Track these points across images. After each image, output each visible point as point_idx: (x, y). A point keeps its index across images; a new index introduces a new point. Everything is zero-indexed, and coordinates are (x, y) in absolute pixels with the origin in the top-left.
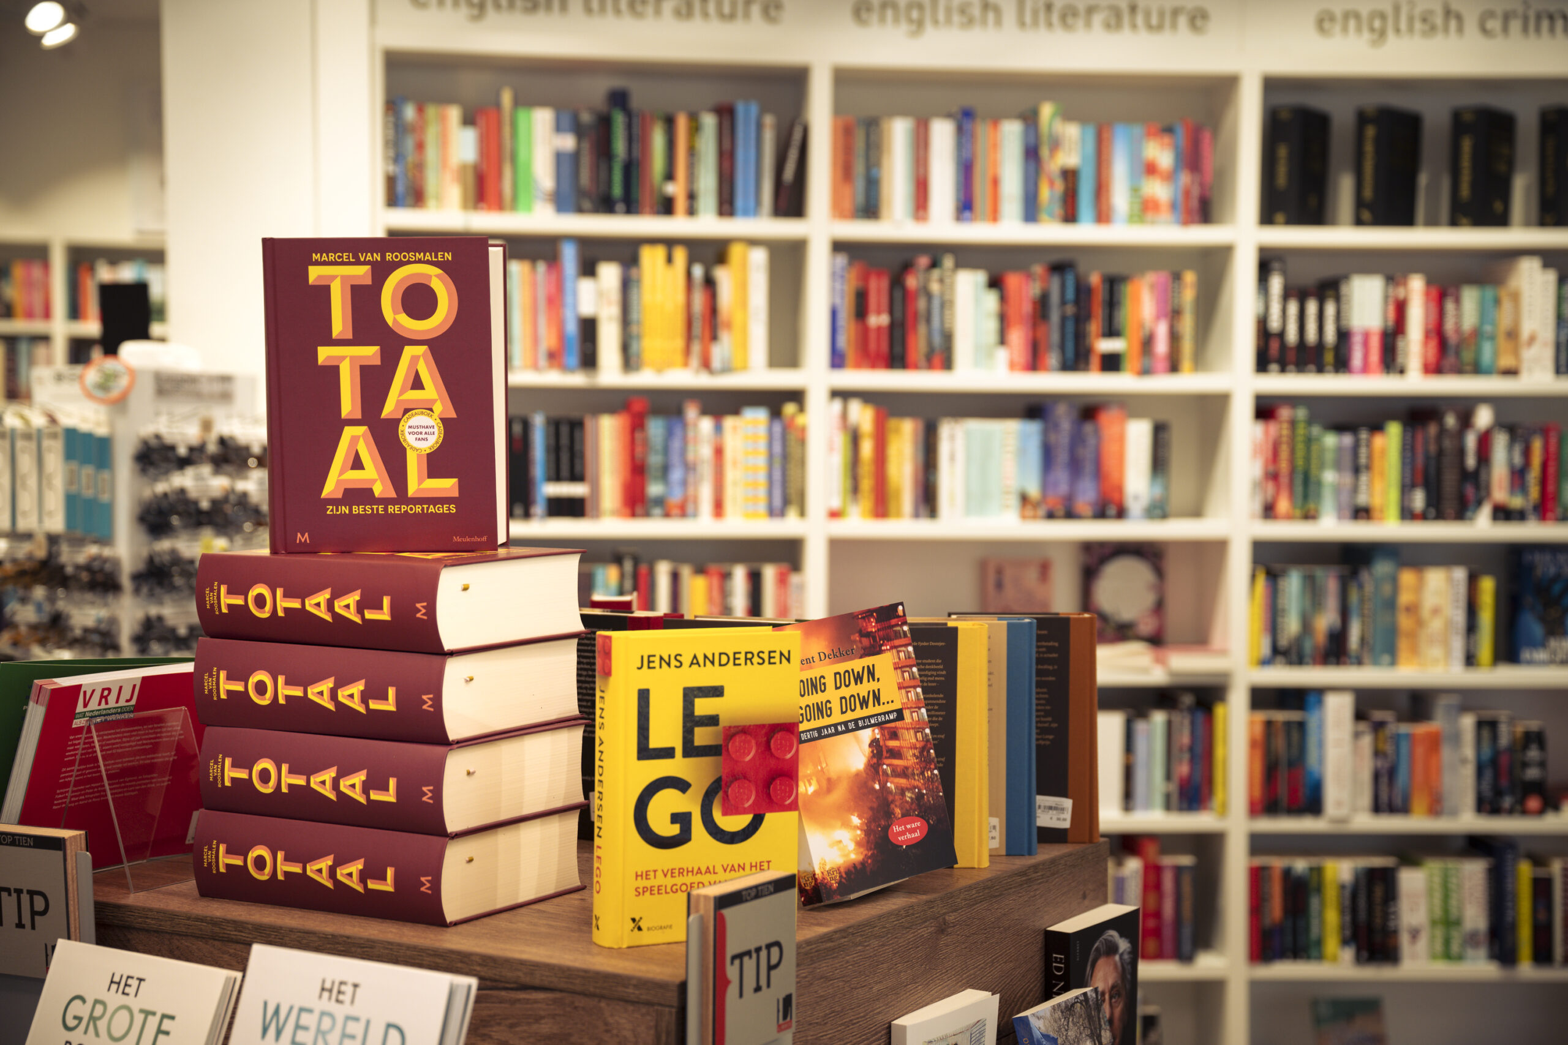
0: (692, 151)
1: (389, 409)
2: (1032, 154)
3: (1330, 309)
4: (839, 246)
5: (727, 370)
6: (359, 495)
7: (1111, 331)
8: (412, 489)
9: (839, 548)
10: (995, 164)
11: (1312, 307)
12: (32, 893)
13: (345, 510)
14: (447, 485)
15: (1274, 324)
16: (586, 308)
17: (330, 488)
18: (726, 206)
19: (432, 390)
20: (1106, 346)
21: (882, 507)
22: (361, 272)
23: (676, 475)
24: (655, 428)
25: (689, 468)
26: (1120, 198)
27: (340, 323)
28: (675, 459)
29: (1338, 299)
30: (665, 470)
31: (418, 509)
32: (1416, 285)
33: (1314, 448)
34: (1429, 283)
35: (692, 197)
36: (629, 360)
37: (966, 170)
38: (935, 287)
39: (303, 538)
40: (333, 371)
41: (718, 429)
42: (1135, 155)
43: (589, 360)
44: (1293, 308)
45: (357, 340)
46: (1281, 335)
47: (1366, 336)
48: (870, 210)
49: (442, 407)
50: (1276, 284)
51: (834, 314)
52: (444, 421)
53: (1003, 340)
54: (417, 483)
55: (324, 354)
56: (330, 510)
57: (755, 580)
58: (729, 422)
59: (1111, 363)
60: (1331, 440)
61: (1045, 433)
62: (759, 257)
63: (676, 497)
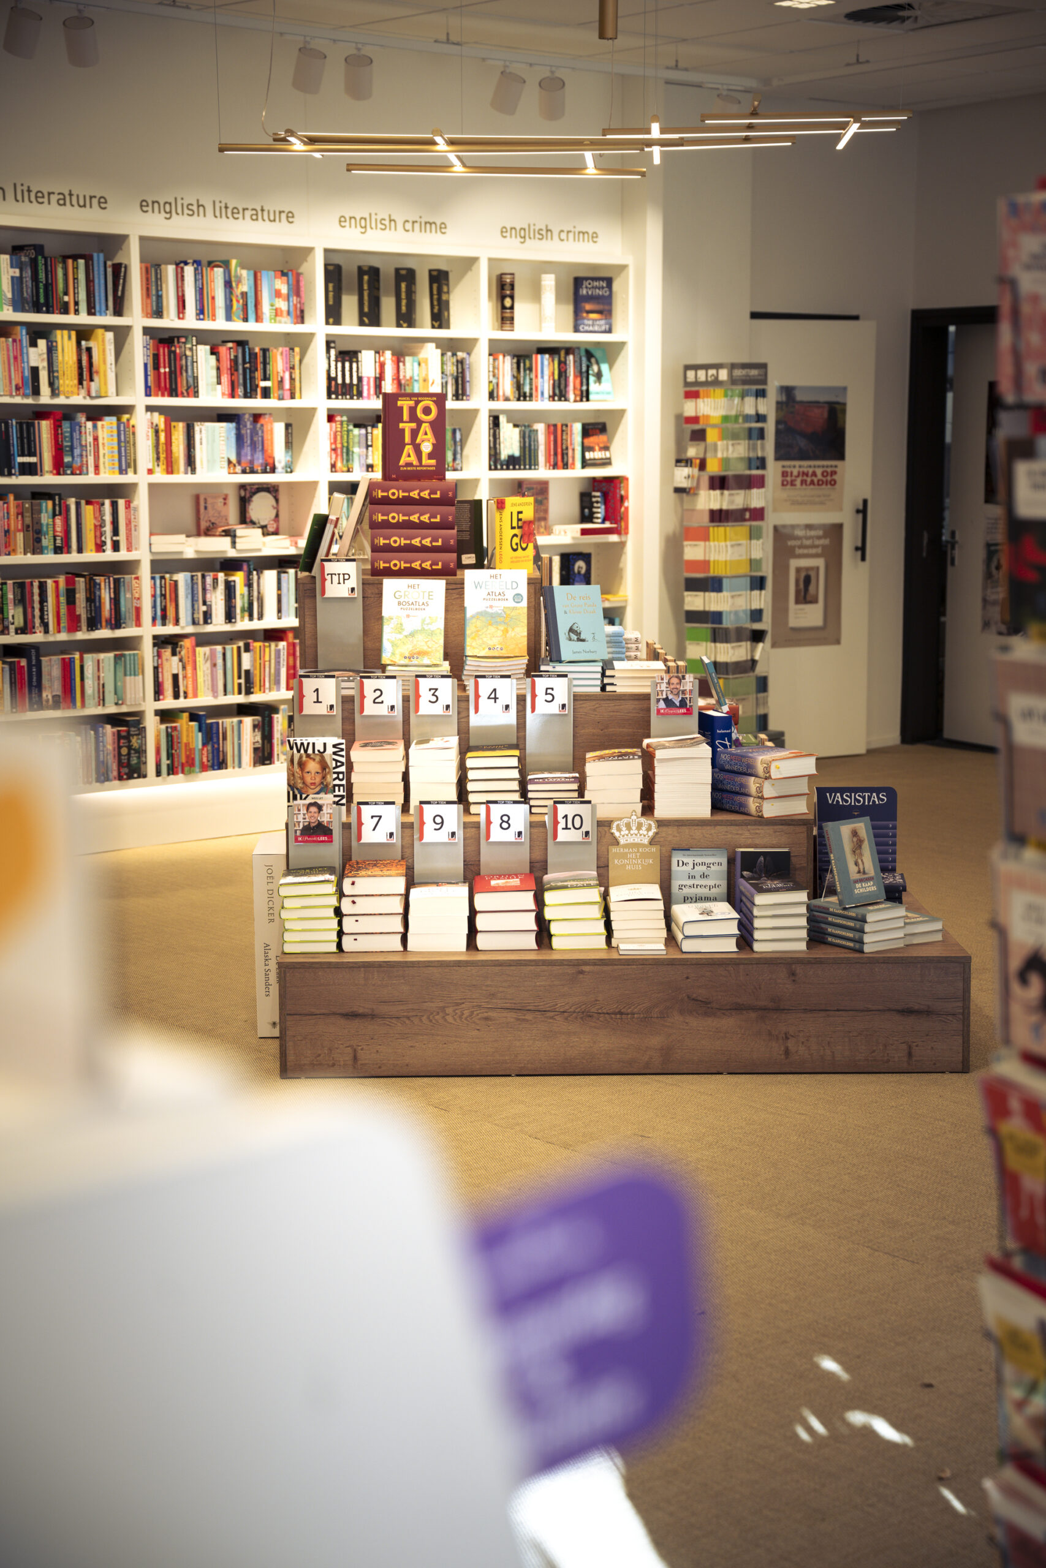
0: (75, 279)
1: (418, 441)
2: (228, 284)
3: (354, 365)
4: (147, 331)
5: (98, 397)
6: (409, 464)
7: (265, 379)
8: (424, 462)
9: (152, 487)
10: (213, 290)
11: (347, 364)
12: (344, 574)
13: (405, 468)
14: (433, 462)
15: (333, 375)
16: (33, 364)
17: (402, 462)
18: (91, 311)
19: (430, 435)
20: (263, 384)
21: (170, 470)
22: (412, 403)
23: (77, 452)
24: (66, 426)
25: (83, 447)
26: (266, 309)
27: (406, 417)
28: (76, 443)
29: (357, 362)
30: (72, 448)
31: (425, 468)
32: (388, 354)
33: (351, 434)
34: (393, 355)
35: (76, 303)
36: (54, 393)
37: (200, 292)
38: (188, 353)
39: (394, 476)
40: (403, 430)
41: (95, 427)
42: (271, 286)
43: (36, 392)
44: (339, 365)
45: (410, 422)
46: (335, 379)
47: (369, 378)
48: (158, 313)
49: (433, 440)
50: (333, 352)
51: (146, 365)
52: (433, 444)
53: (219, 383)
54: (425, 461)
55: (401, 425)
56: (401, 468)
57: (114, 506)
58: (99, 424)
59: (266, 393)
60: (356, 431)
61: (238, 429)
62: (110, 336)
63: (77, 462)
